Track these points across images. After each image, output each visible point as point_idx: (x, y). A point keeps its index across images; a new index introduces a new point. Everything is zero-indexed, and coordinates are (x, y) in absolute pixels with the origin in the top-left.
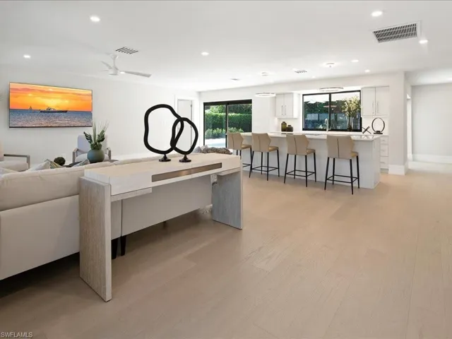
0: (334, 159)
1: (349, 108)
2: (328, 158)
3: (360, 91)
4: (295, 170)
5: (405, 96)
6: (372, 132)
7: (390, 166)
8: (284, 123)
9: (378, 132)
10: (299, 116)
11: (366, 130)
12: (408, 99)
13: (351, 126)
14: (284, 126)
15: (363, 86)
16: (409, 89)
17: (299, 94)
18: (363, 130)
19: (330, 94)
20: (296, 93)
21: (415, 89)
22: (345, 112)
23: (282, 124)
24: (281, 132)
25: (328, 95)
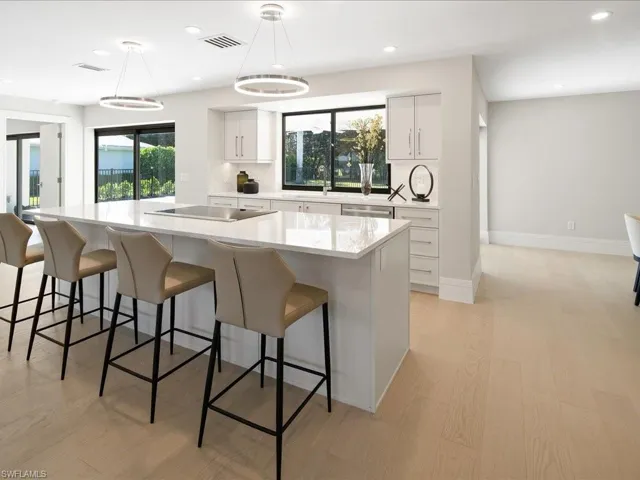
1: (365, 143)
2: (218, 324)
5: (475, 120)
6: (410, 196)
7: (443, 280)
8: (243, 175)
9: (421, 198)
10: (274, 158)
11: (397, 192)
12: (481, 128)
13: (368, 182)
14: (241, 179)
16: (483, 106)
17: (273, 113)
19: (333, 112)
20: (264, 107)
21: (494, 107)
22: (357, 151)
23: (238, 176)
24: (236, 194)
25: (329, 115)
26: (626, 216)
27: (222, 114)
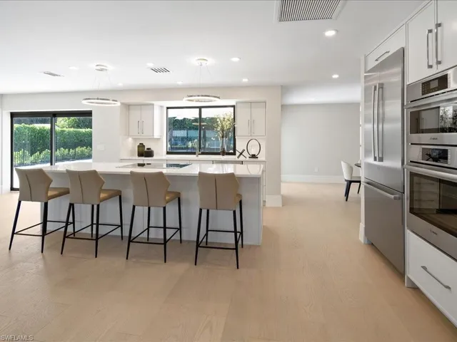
0: (208, 211)
1: (222, 126)
2: (201, 210)
3: (234, 106)
4: (149, 227)
6: (248, 156)
7: (267, 197)
8: (141, 146)
9: (254, 156)
10: (162, 135)
11: (241, 154)
13: (224, 149)
14: (141, 149)
15: (238, 100)
17: (162, 107)
18: (238, 154)
19: (200, 108)
20: (157, 104)
22: (217, 132)
23: (139, 146)
24: (137, 157)
25: (198, 109)
26: (342, 162)
27: (127, 107)
